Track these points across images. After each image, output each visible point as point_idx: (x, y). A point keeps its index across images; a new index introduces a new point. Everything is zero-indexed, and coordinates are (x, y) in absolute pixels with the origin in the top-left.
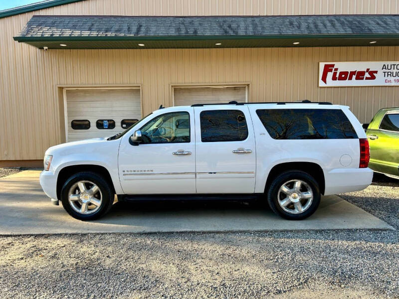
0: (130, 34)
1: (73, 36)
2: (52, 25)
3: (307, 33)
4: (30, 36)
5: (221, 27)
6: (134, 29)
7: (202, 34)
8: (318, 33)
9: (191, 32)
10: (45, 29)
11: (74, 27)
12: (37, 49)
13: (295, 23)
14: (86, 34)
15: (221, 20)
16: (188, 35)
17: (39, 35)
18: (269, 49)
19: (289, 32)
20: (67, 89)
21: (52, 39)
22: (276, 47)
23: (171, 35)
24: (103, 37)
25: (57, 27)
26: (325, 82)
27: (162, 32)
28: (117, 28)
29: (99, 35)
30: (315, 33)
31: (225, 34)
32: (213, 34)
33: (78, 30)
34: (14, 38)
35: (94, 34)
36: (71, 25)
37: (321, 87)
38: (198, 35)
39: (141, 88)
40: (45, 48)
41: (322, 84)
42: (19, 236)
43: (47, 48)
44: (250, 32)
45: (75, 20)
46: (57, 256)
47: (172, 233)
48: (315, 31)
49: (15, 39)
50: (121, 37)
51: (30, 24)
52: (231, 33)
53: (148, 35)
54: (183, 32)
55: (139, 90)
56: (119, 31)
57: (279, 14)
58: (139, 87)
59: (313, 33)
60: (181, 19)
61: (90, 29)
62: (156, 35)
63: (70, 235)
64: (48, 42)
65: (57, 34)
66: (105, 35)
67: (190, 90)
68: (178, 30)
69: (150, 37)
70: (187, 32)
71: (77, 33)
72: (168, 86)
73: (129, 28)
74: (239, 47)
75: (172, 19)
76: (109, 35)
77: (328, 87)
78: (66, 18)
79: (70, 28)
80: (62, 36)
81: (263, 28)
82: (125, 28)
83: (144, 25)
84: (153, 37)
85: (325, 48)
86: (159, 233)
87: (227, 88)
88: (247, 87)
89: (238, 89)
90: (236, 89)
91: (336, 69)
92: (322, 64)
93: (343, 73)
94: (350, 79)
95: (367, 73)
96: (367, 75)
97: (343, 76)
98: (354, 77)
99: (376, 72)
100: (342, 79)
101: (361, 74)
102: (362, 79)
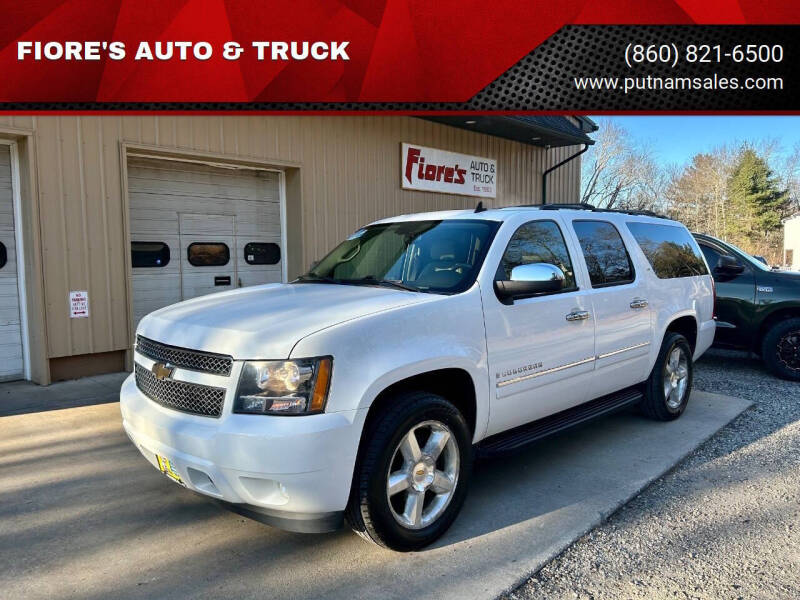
26: (410, 180)
37: (405, 189)
41: (406, 183)
77: (413, 191)
87: (242, 170)
88: (284, 173)
89: (263, 177)
90: (262, 175)
91: (422, 160)
92: (406, 148)
93: (430, 168)
94: (438, 180)
95: (456, 173)
96: (456, 176)
97: (430, 173)
98: (443, 176)
99: (464, 172)
100: (430, 178)
101: (450, 172)
102: (450, 181)
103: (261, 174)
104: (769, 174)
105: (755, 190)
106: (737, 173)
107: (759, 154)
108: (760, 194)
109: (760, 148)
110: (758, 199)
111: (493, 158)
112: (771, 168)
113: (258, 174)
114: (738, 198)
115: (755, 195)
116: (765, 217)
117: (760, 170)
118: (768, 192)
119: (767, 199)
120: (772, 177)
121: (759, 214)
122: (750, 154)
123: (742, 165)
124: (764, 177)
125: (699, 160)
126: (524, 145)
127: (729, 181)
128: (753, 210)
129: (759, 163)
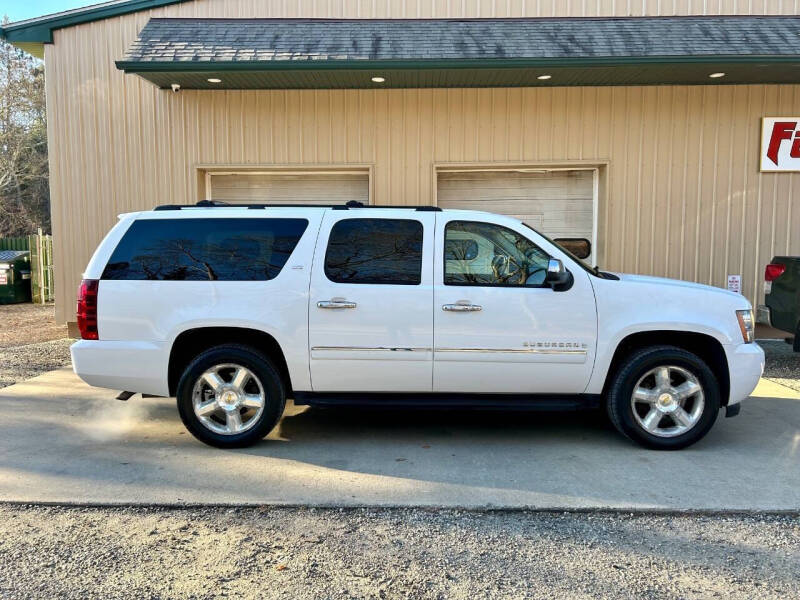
0: (360, 55)
1: (240, 59)
2: (194, 38)
3: (749, 52)
4: (149, 60)
5: (552, 39)
6: (366, 45)
7: (514, 56)
8: (773, 52)
9: (491, 52)
10: (180, 45)
11: (240, 43)
12: (157, 89)
13: (715, 32)
14: (266, 56)
15: (549, 26)
16: (485, 56)
17: (169, 57)
18: (650, 89)
19: (708, 50)
20: (213, 174)
21: (196, 65)
22: (666, 83)
23: (449, 56)
24: (304, 61)
25: (204, 41)
26: (775, 161)
27: (427, 52)
28: (328, 41)
29: (295, 58)
30: (765, 51)
31: (566, 55)
32: (540, 55)
33: (248, 47)
34: (116, 63)
35: (284, 56)
36: (231, 37)
37: (764, 173)
38: (506, 56)
39: (370, 173)
40: (175, 86)
41: (767, 164)
42: (199, 507)
43: (178, 86)
44: (621, 50)
45: (239, 28)
46: (319, 569)
47: (561, 511)
48: (765, 48)
49: (120, 65)
50: (341, 61)
51: (145, 36)
52: (579, 52)
53: (399, 57)
54: (473, 51)
55: (368, 176)
56: (335, 48)
57: (674, 14)
58: (368, 170)
59: (761, 52)
60: (462, 24)
61: (273, 47)
62: (417, 57)
63: (317, 508)
64: (185, 73)
65: (206, 56)
66: (306, 58)
67: (472, 177)
68: (462, 45)
69: (403, 61)
70: (482, 52)
71: (246, 56)
72: (428, 168)
73: (355, 44)
74: (586, 85)
75: (443, 24)
76: (315, 58)
77: (780, 173)
78: (220, 25)
79: (232, 45)
80: (216, 59)
81: (646, 41)
82: (347, 42)
83: (386, 37)
84: (410, 61)
85: (776, 86)
86: (527, 509)
87: (553, 172)
88: (597, 170)
89: (576, 176)
90: (572, 175)
92: (770, 123)
103: (574, 173)
113: (570, 174)
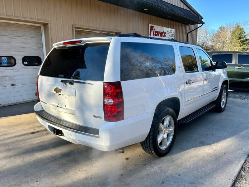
26: (151, 36)
72: (71, 27)
91: (154, 29)
92: (150, 25)
93: (157, 32)
94: (159, 36)
95: (163, 33)
96: (163, 35)
97: (156, 33)
98: (160, 34)
99: (166, 33)
100: (156, 35)
101: (162, 33)
102: (162, 36)
104: (245, 33)
105: (240, 38)
106: (234, 33)
107: (242, 26)
108: (241, 40)
109: (242, 24)
110: (241, 41)
111: (173, 29)
112: (245, 31)
114: (235, 41)
115: (240, 40)
116: (243, 47)
117: (242, 31)
118: (244, 39)
119: (244, 41)
120: (245, 34)
121: (241, 46)
122: (238, 26)
123: (236, 30)
124: (243, 34)
125: (221, 28)
126: (182, 24)
127: (231, 35)
128: (239, 45)
129: (242, 29)
